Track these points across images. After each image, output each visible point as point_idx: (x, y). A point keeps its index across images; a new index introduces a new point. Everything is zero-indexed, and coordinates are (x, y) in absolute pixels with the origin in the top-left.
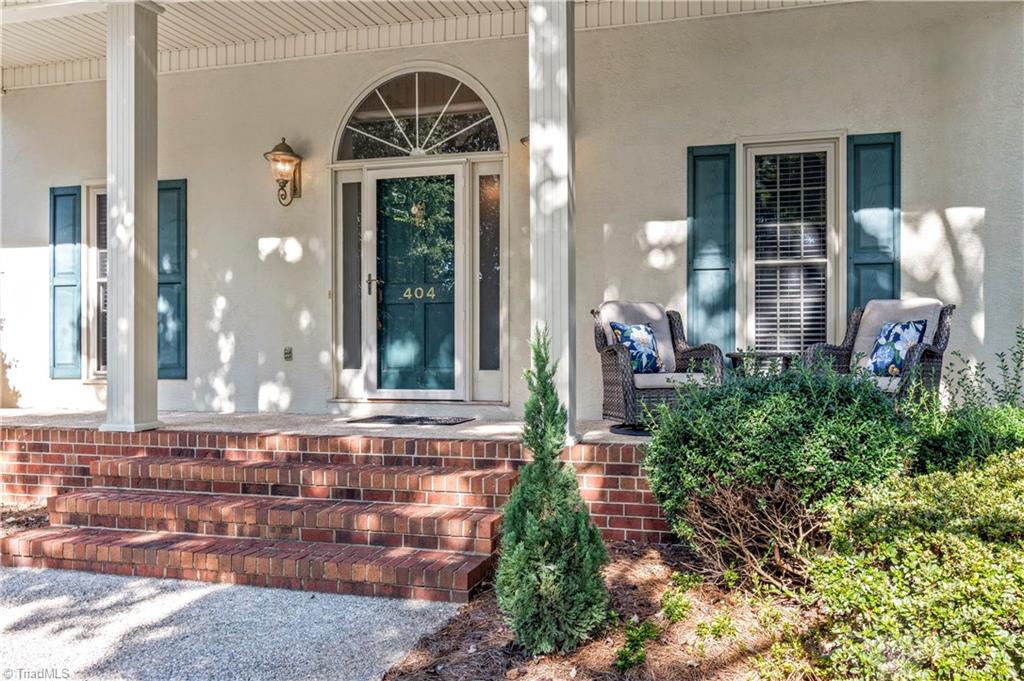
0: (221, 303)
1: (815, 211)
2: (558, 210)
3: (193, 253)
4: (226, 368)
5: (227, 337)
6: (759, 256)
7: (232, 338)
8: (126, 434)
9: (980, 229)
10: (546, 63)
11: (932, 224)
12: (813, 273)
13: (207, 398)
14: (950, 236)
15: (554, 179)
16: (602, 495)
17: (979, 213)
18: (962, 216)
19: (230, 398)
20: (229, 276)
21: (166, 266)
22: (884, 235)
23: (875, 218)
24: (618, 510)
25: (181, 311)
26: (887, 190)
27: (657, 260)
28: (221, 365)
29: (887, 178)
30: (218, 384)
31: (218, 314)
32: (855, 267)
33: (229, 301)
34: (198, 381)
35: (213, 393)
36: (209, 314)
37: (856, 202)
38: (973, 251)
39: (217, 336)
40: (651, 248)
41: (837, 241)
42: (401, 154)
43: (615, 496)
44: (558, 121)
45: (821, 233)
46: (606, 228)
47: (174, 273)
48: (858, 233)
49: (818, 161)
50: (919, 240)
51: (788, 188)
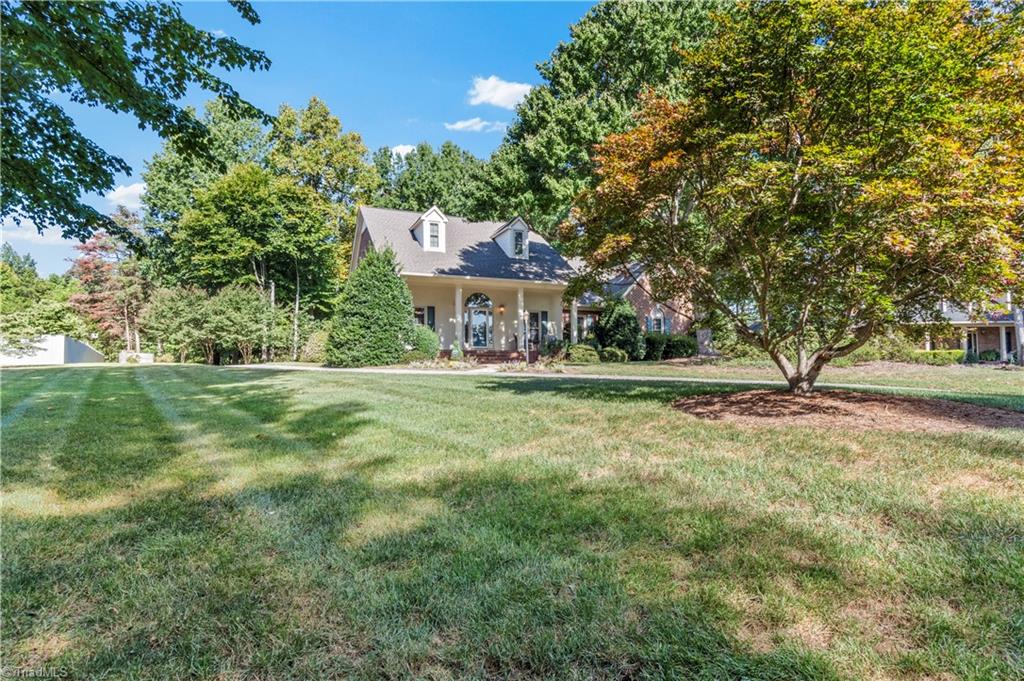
0: (441, 330)
1: (537, 321)
3: (436, 319)
6: (530, 326)
9: (556, 324)
12: (537, 329)
14: (552, 325)
18: (554, 323)
20: (443, 325)
21: (430, 322)
22: (545, 324)
23: (544, 322)
26: (545, 319)
27: (516, 326)
29: (545, 317)
32: (542, 329)
37: (542, 320)
38: (555, 327)
40: (515, 324)
41: (540, 326)
45: (538, 324)
46: (508, 321)
47: (431, 324)
48: (543, 325)
49: (537, 314)
50: (549, 325)
51: (534, 317)
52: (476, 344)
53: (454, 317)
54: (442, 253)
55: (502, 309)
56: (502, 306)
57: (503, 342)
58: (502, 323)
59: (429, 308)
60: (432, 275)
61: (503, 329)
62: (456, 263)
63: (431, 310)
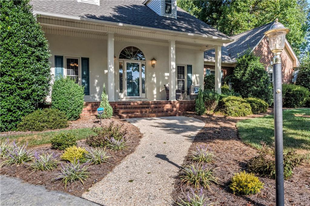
0: (96, 81)
1: (183, 73)
2: (174, 72)
3: (90, 72)
4: (98, 93)
5: (98, 87)
6: (178, 79)
7: (99, 87)
8: (114, 102)
9: (199, 77)
10: (173, 55)
11: (194, 76)
12: (183, 81)
13: (94, 98)
14: (196, 77)
15: (174, 69)
16: (179, 107)
17: (199, 75)
18: (197, 75)
19: (99, 98)
20: (98, 76)
21: (85, 73)
22: (190, 77)
23: (190, 75)
24: (181, 108)
25: (88, 82)
26: (191, 72)
27: (166, 78)
28: (97, 92)
29: (191, 70)
30: (96, 95)
31: (96, 83)
32: (188, 81)
33: (98, 81)
34: (92, 95)
35: (95, 97)
36: (94, 83)
37: (188, 73)
38: (198, 79)
39: (96, 87)
40: (165, 76)
41: (186, 77)
42: (130, 59)
43: (181, 107)
44: (174, 62)
45: (184, 76)
46: (160, 73)
47: (86, 75)
48: (188, 77)
49: (183, 67)
50: (193, 78)
51: (180, 70)
52: (130, 94)
53: (107, 68)
54: (96, 6)
55: (154, 62)
56: (154, 59)
57: (155, 92)
58: (154, 75)
59: (83, 59)
60: (79, 18)
61: (155, 81)
62: (109, 12)
63: (86, 61)
